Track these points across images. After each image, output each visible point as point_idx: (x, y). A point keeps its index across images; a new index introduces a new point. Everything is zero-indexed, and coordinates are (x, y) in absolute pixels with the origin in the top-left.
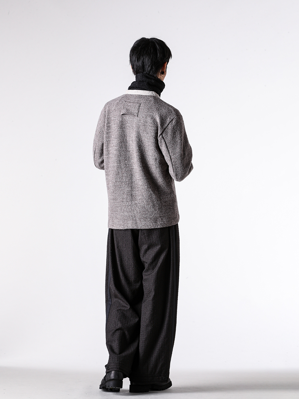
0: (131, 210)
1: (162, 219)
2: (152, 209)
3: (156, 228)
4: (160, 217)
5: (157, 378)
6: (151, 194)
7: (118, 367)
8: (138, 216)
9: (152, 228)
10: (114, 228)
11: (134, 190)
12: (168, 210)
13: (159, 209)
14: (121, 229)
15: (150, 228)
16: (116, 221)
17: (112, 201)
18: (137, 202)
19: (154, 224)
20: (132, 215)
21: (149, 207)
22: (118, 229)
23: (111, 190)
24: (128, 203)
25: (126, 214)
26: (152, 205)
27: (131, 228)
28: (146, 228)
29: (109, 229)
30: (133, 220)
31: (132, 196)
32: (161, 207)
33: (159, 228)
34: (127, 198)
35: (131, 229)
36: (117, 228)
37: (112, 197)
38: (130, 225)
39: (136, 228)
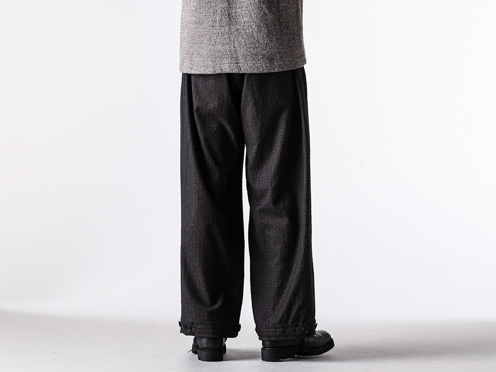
0: (230, 41)
1: (281, 58)
2: (267, 41)
3: (272, 73)
4: (279, 53)
5: (292, 329)
6: (265, 13)
7: (210, 331)
8: (241, 52)
9: (266, 71)
10: (193, 72)
11: (233, 6)
12: (291, 41)
13: (277, 39)
14: (208, 73)
15: (261, 72)
16: (196, 60)
17: (193, 26)
18: (239, 27)
19: (268, 65)
20: (231, 49)
21: (261, 37)
22: (202, 74)
23: (191, 7)
24: (223, 30)
25: (219, 47)
26: (266, 32)
27: (228, 71)
28: (256, 72)
29: (184, 74)
30: (232, 57)
31: (230, 17)
32: (281, 36)
33: (275, 73)
34: (221, 20)
35: (227, 74)
36: (199, 73)
37: (194, 19)
38: (227, 67)
39: (238, 72)
